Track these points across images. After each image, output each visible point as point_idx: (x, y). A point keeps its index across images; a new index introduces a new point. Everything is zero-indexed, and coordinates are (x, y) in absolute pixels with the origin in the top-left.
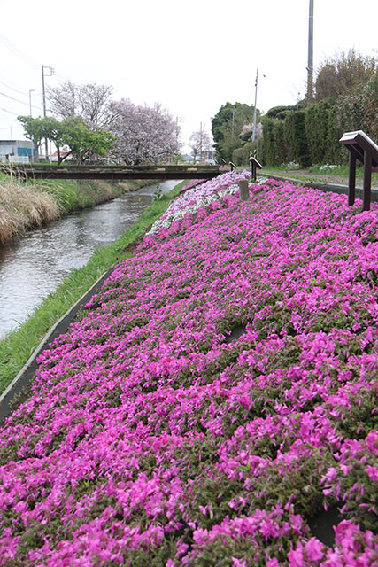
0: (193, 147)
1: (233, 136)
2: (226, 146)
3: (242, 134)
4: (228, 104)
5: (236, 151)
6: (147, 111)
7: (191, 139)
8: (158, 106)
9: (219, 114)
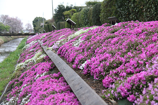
0: (26, 28)
1: (38, 26)
2: (37, 28)
3: (41, 26)
4: (37, 17)
5: (39, 30)
6: (13, 19)
7: (25, 26)
8: (17, 18)
9: (35, 20)
